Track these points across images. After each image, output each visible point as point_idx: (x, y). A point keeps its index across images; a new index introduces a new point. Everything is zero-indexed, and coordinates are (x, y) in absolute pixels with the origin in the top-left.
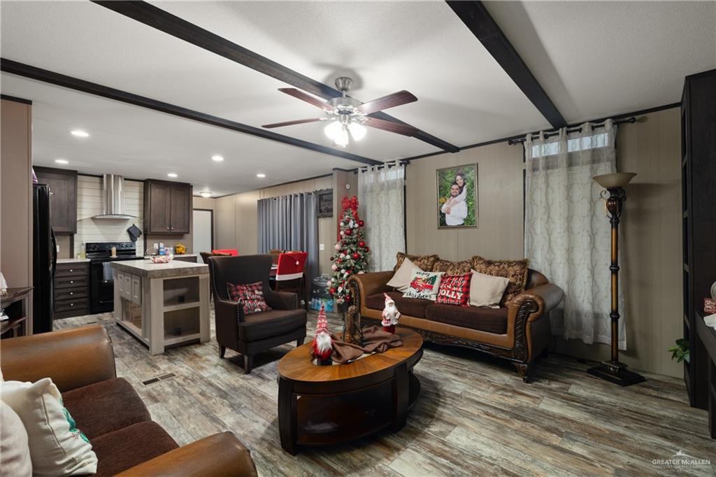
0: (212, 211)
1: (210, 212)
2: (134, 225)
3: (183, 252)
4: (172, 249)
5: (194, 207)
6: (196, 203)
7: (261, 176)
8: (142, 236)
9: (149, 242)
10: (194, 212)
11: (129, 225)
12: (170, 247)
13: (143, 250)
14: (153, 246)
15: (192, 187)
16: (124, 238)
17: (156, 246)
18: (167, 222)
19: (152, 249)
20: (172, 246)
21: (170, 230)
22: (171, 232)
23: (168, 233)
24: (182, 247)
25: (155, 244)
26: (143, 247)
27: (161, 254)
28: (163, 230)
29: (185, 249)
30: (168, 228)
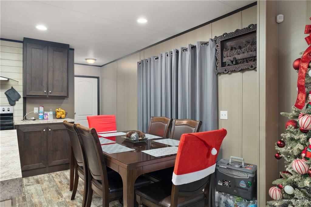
0: (98, 78)
1: (96, 79)
2: (12, 87)
3: (63, 116)
4: (51, 113)
5: (75, 74)
6: (77, 70)
7: (142, 21)
8: (22, 100)
9: (28, 107)
10: (75, 78)
12: (49, 111)
13: (22, 115)
14: (33, 110)
15: (73, 50)
17: (36, 110)
18: (44, 84)
19: (32, 113)
20: (51, 110)
21: (48, 94)
22: (49, 96)
23: (46, 97)
24: (62, 112)
25: (35, 108)
26: (23, 111)
27: (40, 118)
28: (40, 93)
29: (65, 114)
30: (45, 91)
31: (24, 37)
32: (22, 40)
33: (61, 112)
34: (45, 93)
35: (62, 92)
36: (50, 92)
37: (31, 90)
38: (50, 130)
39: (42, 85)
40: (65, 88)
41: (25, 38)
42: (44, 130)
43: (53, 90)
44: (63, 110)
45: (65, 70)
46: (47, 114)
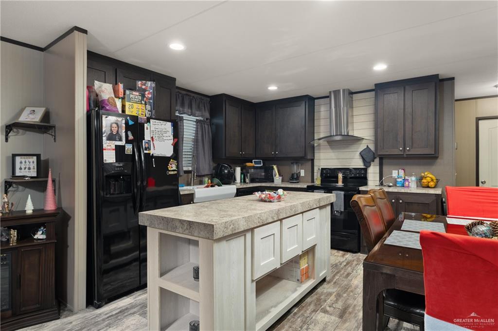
2: (367, 146)
3: (432, 184)
4: (414, 178)
8: (377, 160)
9: (385, 169)
11: (362, 147)
12: (411, 175)
13: (378, 179)
14: (392, 174)
15: (452, 79)
16: (358, 163)
17: (395, 174)
18: (400, 139)
19: (390, 177)
20: (414, 175)
21: (404, 151)
22: (407, 155)
23: (402, 156)
24: (430, 178)
25: (394, 171)
26: (378, 174)
27: (398, 185)
28: (395, 152)
29: (435, 181)
30: (401, 149)
31: (376, 83)
32: (374, 88)
33: (428, 178)
34: (401, 150)
35: (427, 147)
36: (408, 149)
37: (383, 148)
38: (401, 201)
39: (397, 141)
40: (432, 142)
41: (376, 85)
42: (393, 201)
43: (412, 147)
44: (431, 176)
45: (432, 115)
46: (408, 180)
